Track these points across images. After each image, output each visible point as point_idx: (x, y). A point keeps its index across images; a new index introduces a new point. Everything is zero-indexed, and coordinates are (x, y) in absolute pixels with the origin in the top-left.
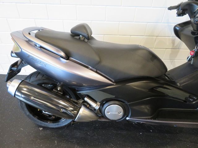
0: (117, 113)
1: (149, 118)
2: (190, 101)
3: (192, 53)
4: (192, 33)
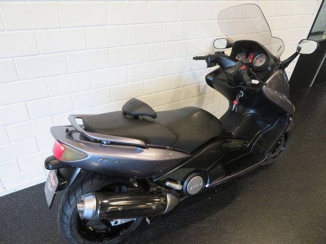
0: (198, 185)
1: (225, 177)
2: (245, 146)
3: (235, 103)
4: (229, 84)
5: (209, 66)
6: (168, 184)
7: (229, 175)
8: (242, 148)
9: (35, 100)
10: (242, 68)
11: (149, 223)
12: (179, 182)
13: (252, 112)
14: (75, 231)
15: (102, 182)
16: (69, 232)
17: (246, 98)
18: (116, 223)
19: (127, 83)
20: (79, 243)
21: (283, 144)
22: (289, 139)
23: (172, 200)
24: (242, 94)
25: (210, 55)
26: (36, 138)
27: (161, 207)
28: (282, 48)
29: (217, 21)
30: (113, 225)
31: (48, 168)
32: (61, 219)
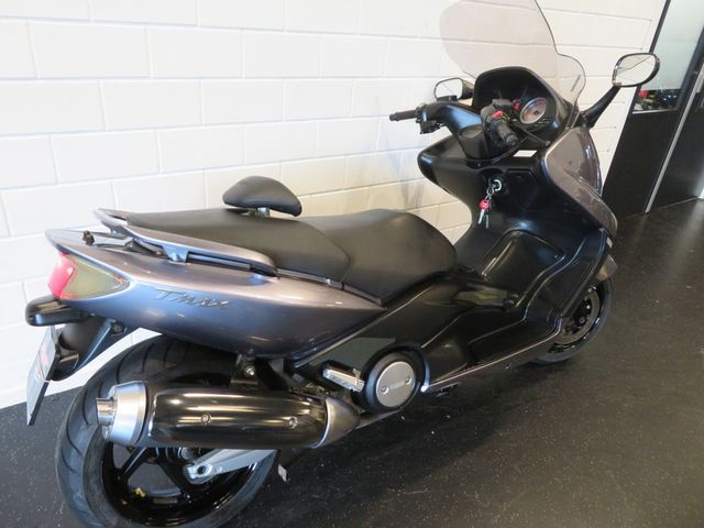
0: (402, 383)
1: (466, 368)
2: (511, 306)
3: (485, 205)
4: (469, 164)
5: (425, 130)
6: (330, 373)
7: (476, 364)
8: (503, 309)
9: (24, 187)
10: (494, 116)
11: (284, 478)
12: (358, 373)
13: (524, 225)
14: (98, 492)
15: (168, 365)
16: (80, 494)
17: (507, 192)
18: (201, 470)
19: (242, 165)
20: (106, 525)
21: (595, 311)
22: (609, 299)
23: (339, 416)
24: (498, 185)
25: (425, 106)
26: (23, 284)
27: (312, 429)
28: (581, 82)
29: (440, 41)
30: (193, 477)
31: (33, 323)
32: (63, 459)
